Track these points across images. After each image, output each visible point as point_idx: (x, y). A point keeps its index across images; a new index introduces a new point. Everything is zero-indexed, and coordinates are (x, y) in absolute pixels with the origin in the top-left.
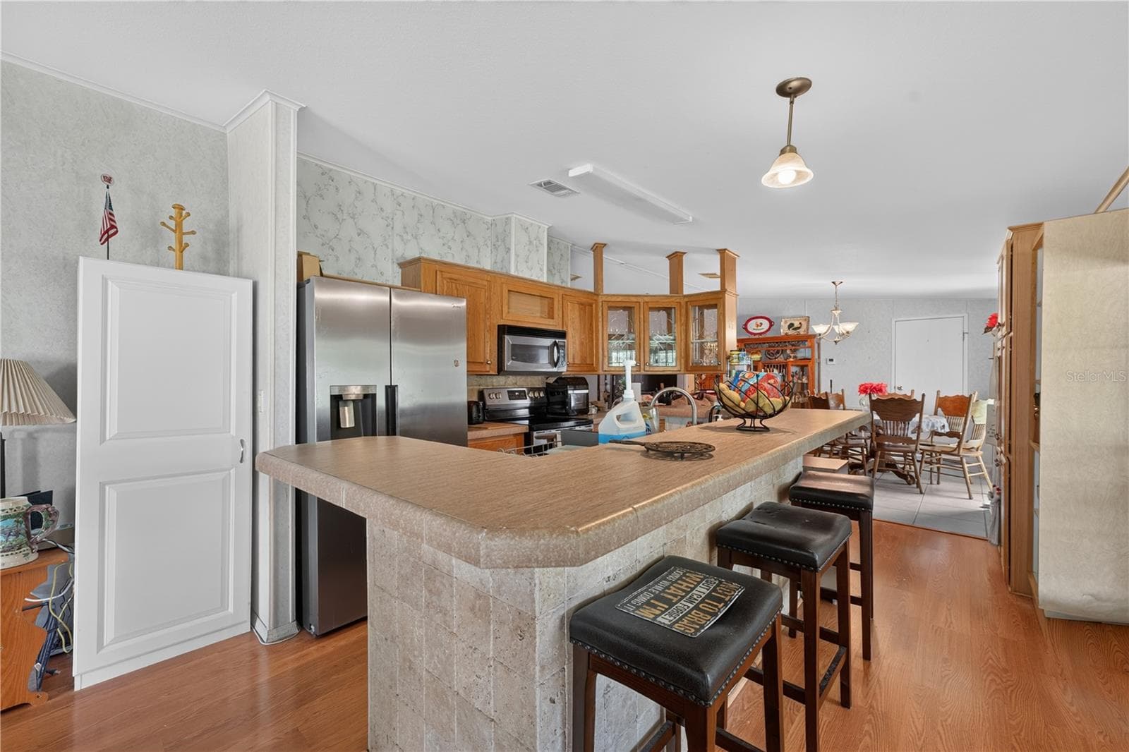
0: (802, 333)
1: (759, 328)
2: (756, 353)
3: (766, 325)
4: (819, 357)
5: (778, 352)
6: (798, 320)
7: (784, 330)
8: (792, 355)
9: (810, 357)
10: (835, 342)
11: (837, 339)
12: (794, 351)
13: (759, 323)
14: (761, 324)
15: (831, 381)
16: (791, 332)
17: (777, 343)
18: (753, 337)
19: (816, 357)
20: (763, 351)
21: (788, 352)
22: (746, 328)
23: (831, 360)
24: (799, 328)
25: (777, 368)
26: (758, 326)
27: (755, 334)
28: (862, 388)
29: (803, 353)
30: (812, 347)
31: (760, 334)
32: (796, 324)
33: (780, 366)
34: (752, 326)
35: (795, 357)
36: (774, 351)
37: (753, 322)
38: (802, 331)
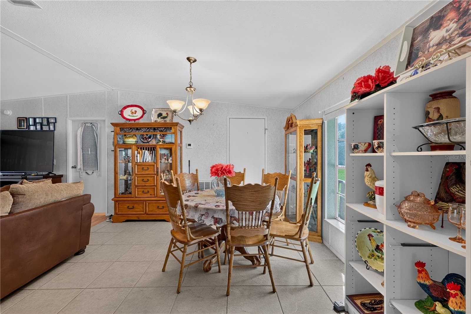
0: (168, 121)
1: (134, 115)
2: (132, 137)
3: (139, 113)
4: (181, 142)
5: (150, 137)
6: (165, 111)
7: (153, 118)
8: (161, 140)
9: (174, 142)
10: (190, 121)
11: (191, 119)
12: (163, 136)
13: (133, 111)
14: (136, 111)
15: (189, 161)
16: (159, 120)
17: (148, 128)
18: (128, 122)
19: (179, 142)
20: (138, 136)
21: (158, 137)
22: (122, 114)
23: (190, 145)
24: (166, 117)
25: (148, 150)
26: (132, 113)
27: (129, 120)
28: (213, 170)
29: (169, 139)
30: (175, 133)
31: (135, 120)
32: (164, 114)
33: (151, 148)
34: (127, 113)
35: (164, 142)
36: (147, 135)
37: (129, 109)
38: (168, 120)
